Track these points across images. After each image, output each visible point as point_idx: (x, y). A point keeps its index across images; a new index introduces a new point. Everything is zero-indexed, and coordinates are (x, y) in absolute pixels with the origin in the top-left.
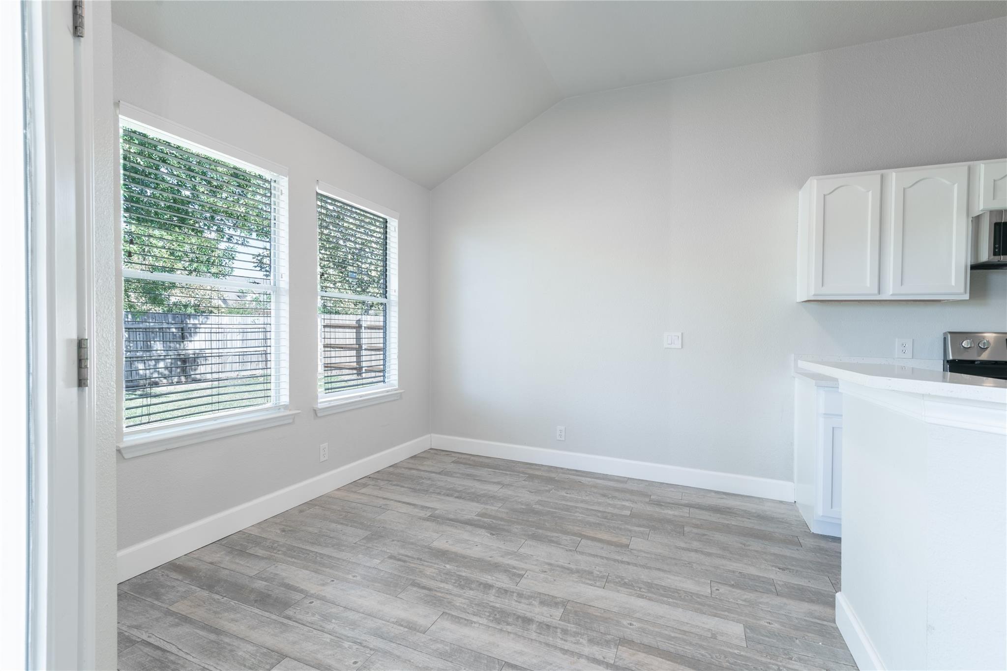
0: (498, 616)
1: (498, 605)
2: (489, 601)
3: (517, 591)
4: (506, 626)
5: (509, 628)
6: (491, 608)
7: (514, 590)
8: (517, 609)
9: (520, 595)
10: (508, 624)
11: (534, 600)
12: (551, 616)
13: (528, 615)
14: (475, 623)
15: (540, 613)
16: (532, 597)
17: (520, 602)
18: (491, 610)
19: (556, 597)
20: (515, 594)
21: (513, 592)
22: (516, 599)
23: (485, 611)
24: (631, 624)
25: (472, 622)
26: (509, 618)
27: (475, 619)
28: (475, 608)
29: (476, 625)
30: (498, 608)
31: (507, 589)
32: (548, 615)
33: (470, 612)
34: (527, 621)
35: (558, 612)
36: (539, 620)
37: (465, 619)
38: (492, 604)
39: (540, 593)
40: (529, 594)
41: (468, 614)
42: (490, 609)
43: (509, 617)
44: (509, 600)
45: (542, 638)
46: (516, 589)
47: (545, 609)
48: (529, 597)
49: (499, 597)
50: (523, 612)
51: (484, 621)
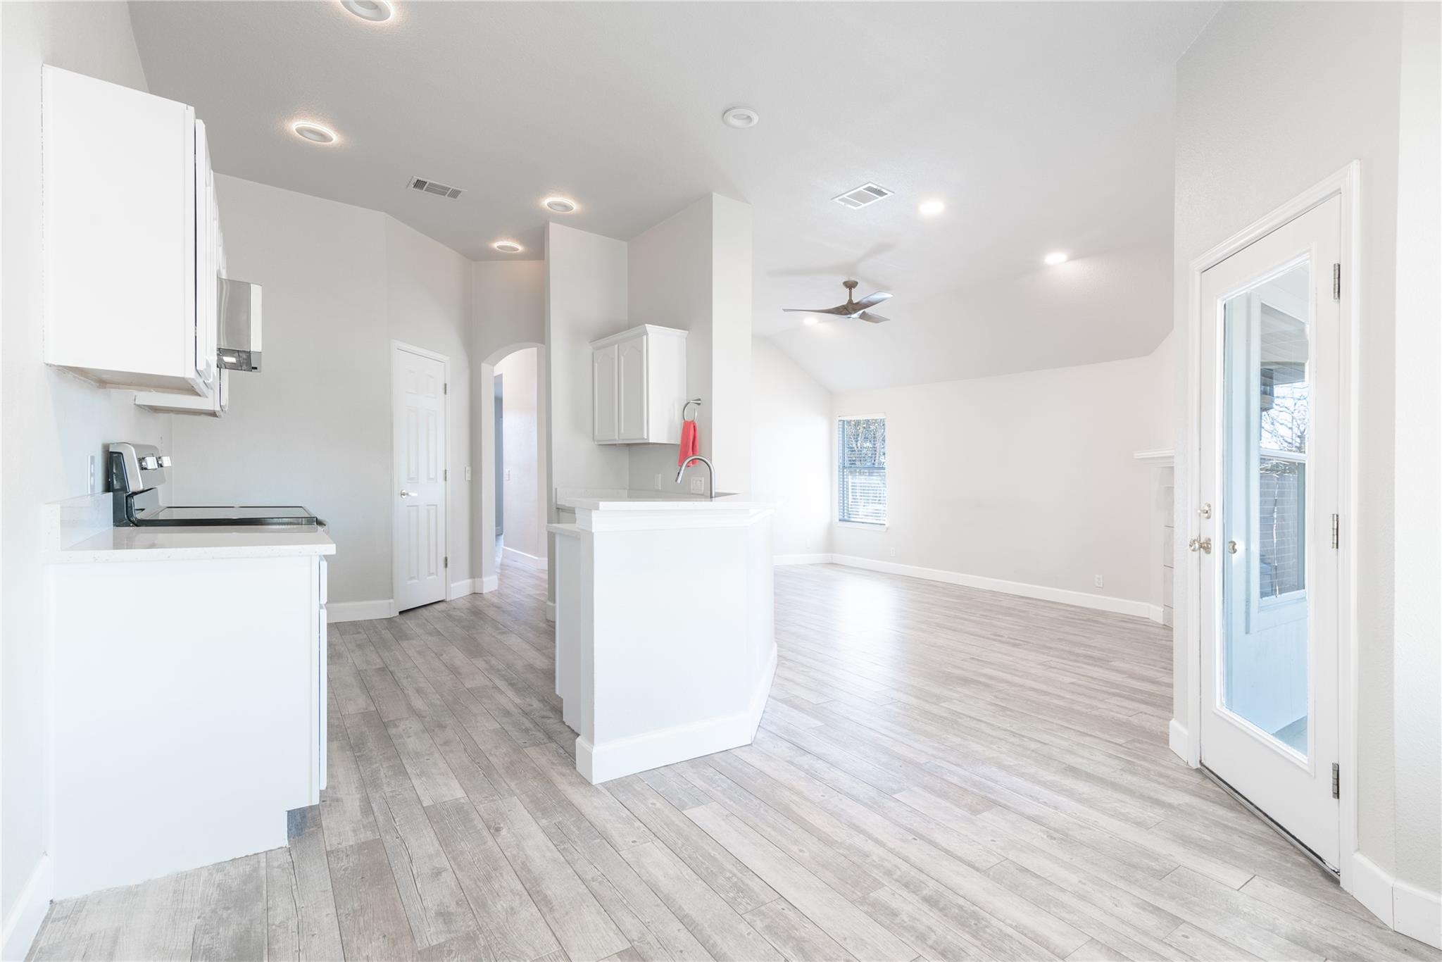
0: (973, 922)
1: (967, 937)
2: (980, 950)
3: (925, 946)
4: (966, 905)
5: (961, 901)
6: (979, 937)
7: (928, 949)
8: (938, 921)
9: (922, 938)
10: (961, 908)
11: (905, 922)
12: (893, 894)
13: (925, 907)
14: (1011, 926)
15: (907, 905)
16: (905, 928)
17: (929, 928)
18: (981, 934)
19: (866, 913)
20: (930, 942)
21: (931, 947)
22: (933, 934)
23: (991, 935)
24: (801, 851)
25: (1016, 928)
26: (957, 914)
27: (1010, 931)
28: (1008, 948)
29: (1011, 922)
30: (968, 933)
31: (940, 956)
32: (896, 895)
33: (1017, 943)
34: (931, 902)
35: (882, 895)
36: (914, 896)
37: (1025, 935)
38: (977, 942)
39: (887, 928)
40: (906, 934)
41: (1021, 941)
42: (981, 936)
43: (955, 915)
44: (946, 938)
45: (923, 877)
46: (924, 949)
47: (895, 904)
48: (907, 929)
49: (961, 949)
50: (931, 914)
51: (994, 922)
